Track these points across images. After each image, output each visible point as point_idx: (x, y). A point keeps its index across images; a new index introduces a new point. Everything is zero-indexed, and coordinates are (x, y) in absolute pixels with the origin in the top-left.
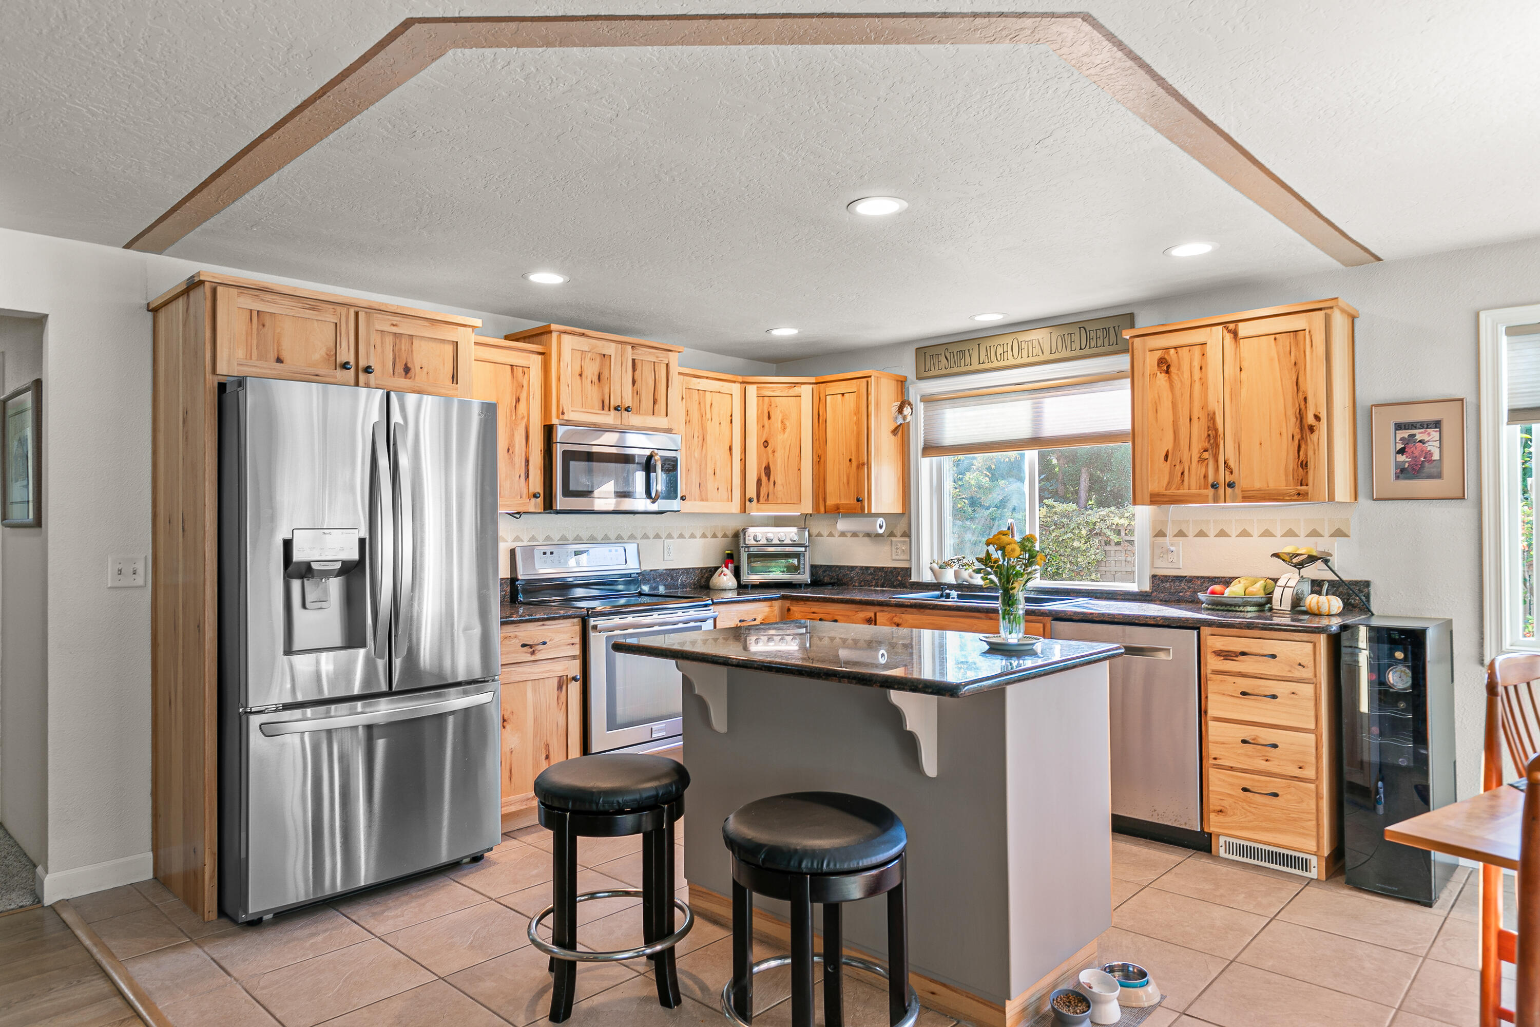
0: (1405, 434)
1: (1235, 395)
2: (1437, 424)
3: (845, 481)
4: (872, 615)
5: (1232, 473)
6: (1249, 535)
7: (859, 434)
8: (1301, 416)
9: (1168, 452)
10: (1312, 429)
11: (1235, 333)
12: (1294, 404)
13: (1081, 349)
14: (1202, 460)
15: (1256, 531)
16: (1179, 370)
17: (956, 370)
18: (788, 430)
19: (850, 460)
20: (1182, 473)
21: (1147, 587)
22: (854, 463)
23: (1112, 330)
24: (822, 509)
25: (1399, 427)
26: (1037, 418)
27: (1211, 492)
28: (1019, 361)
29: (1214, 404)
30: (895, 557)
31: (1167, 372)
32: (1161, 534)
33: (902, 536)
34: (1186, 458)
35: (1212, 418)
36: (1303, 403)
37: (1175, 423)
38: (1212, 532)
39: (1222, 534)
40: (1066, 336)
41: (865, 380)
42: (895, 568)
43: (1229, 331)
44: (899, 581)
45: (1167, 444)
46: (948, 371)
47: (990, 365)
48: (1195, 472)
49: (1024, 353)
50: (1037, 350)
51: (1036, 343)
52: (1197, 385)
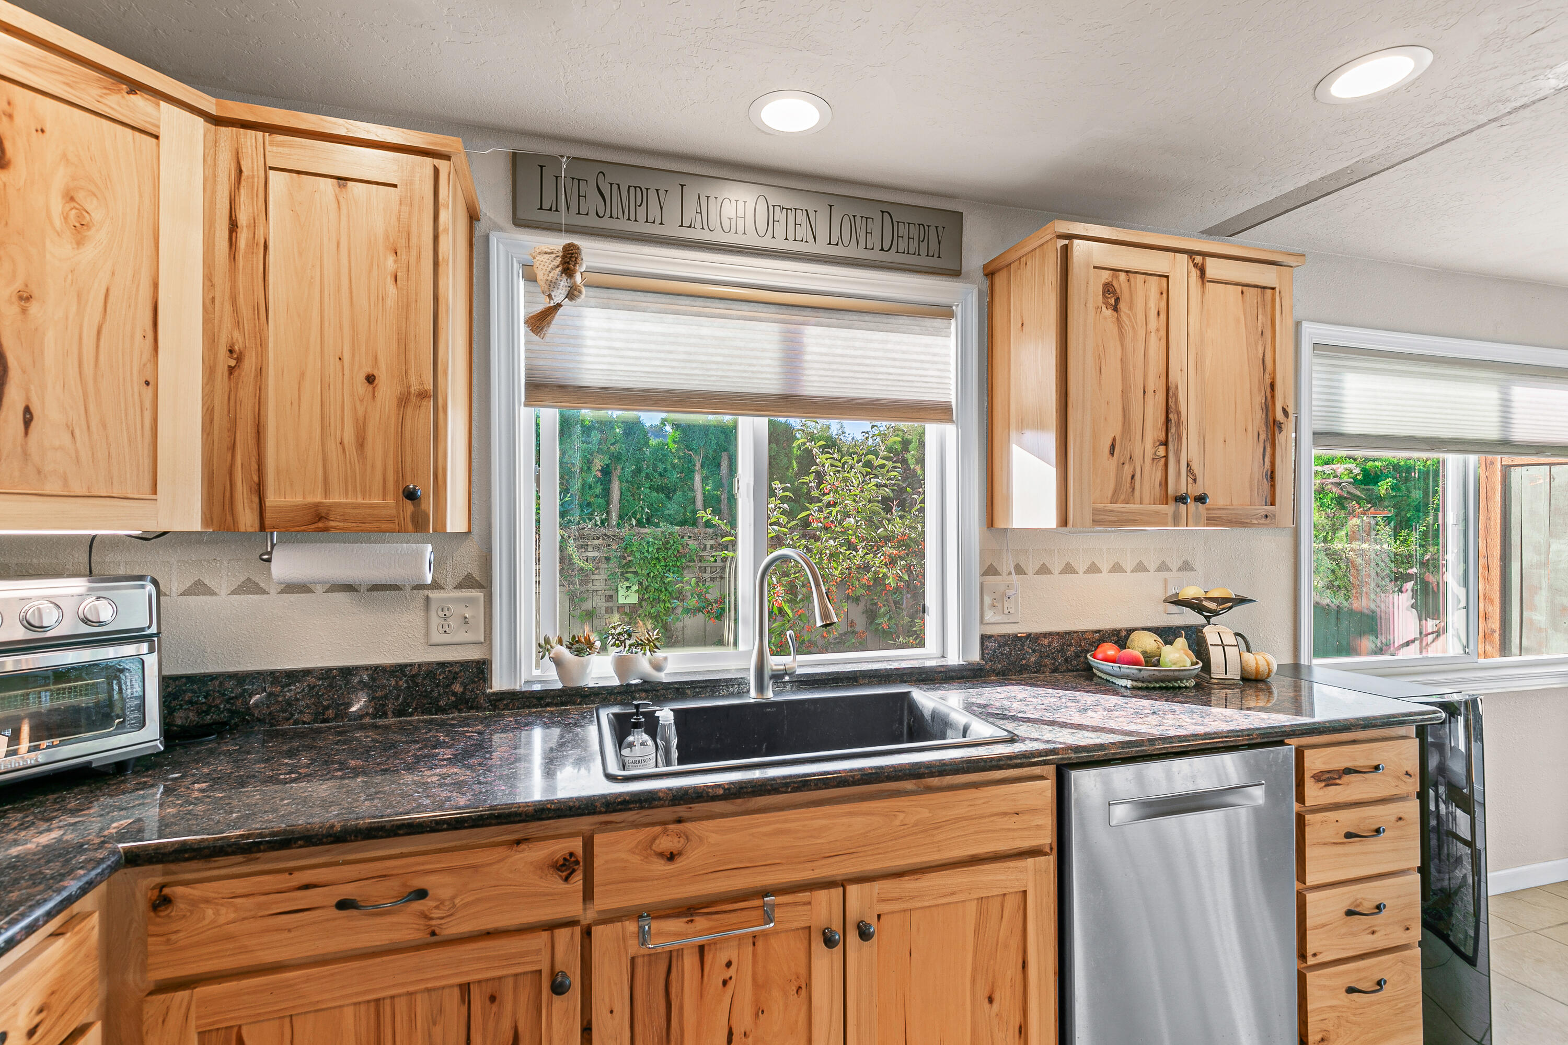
1: (1199, 366)
3: (349, 436)
4: (576, 845)
5: (1195, 480)
6: (1099, 571)
7: (406, 307)
8: (1269, 407)
9: (1114, 440)
10: (1279, 426)
11: (1202, 271)
12: (1260, 390)
13: (882, 249)
14: (1157, 458)
15: (1105, 566)
16: (1131, 308)
17: (629, 227)
18: (99, 236)
19: (370, 379)
20: (1133, 477)
21: (975, 656)
22: (387, 390)
23: (933, 230)
24: (247, 519)
26: (790, 358)
27: (1170, 509)
29: (1176, 372)
30: (437, 637)
31: (1116, 309)
32: (990, 571)
33: (459, 586)
34: (1138, 452)
35: (1171, 393)
36: (1269, 390)
37: (1125, 393)
38: (1056, 567)
40: (858, 219)
41: (429, 161)
42: (442, 665)
43: (1196, 265)
44: (455, 694)
45: (1114, 428)
46: (607, 223)
47: (705, 236)
48: (1150, 477)
49: (780, 230)
50: (801, 232)
51: (802, 217)
52: (1153, 338)
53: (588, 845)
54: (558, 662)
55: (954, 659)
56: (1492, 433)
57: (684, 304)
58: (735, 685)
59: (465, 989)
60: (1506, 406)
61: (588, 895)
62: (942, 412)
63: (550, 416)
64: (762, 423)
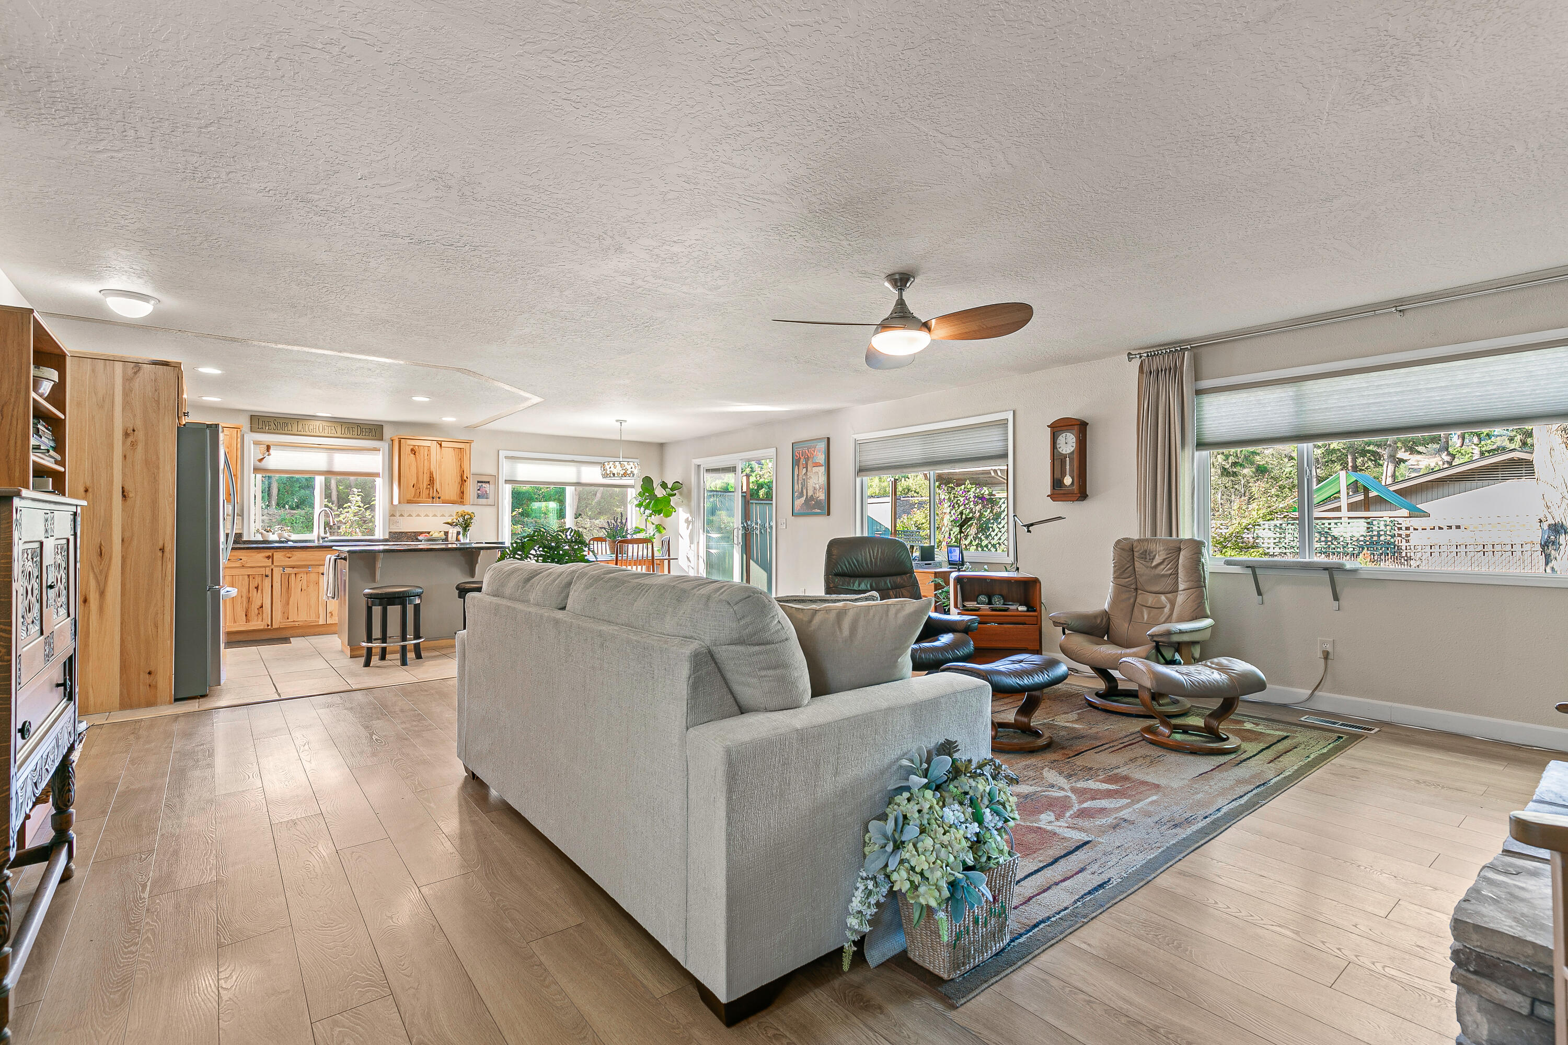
0: (480, 484)
1: (440, 467)
2: (489, 482)
4: (271, 554)
5: (439, 493)
8: (462, 477)
9: (414, 484)
10: (465, 481)
11: (440, 445)
12: (459, 472)
13: (357, 435)
14: (427, 488)
15: (431, 515)
16: (419, 454)
17: (284, 432)
20: (420, 492)
21: (387, 537)
23: (373, 430)
25: (478, 482)
26: (330, 462)
27: (431, 500)
28: (322, 434)
29: (433, 469)
31: (415, 454)
34: (421, 487)
35: (431, 474)
36: (462, 472)
37: (417, 473)
39: (418, 515)
40: (350, 428)
43: (438, 444)
45: (414, 481)
46: (276, 431)
47: (305, 433)
48: (425, 492)
49: (326, 431)
50: (333, 431)
51: (333, 428)
52: (426, 461)
53: (273, 555)
54: (262, 534)
55: (382, 538)
56: (575, 481)
57: (298, 449)
58: (313, 541)
59: (249, 575)
60: (579, 473)
61: (273, 563)
62: (377, 475)
63: (259, 476)
64: (323, 478)
